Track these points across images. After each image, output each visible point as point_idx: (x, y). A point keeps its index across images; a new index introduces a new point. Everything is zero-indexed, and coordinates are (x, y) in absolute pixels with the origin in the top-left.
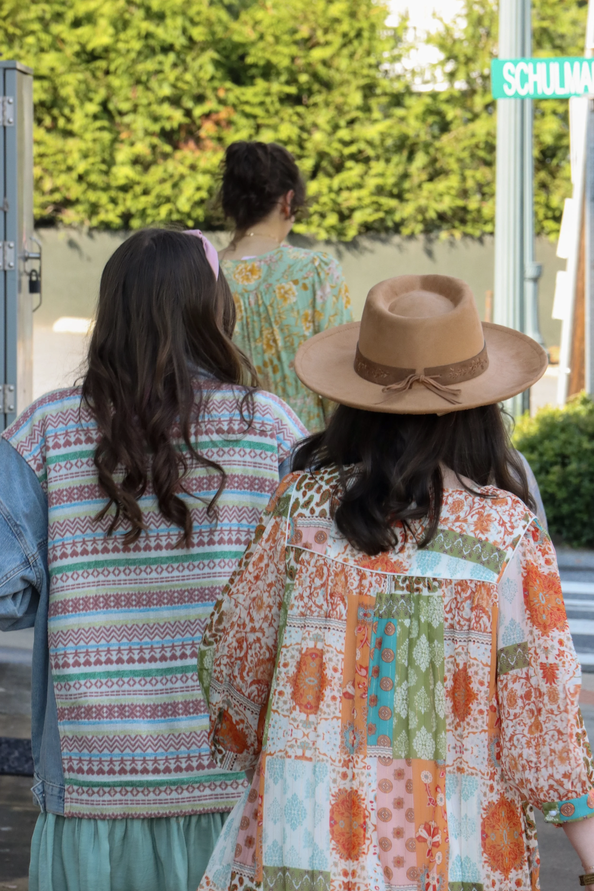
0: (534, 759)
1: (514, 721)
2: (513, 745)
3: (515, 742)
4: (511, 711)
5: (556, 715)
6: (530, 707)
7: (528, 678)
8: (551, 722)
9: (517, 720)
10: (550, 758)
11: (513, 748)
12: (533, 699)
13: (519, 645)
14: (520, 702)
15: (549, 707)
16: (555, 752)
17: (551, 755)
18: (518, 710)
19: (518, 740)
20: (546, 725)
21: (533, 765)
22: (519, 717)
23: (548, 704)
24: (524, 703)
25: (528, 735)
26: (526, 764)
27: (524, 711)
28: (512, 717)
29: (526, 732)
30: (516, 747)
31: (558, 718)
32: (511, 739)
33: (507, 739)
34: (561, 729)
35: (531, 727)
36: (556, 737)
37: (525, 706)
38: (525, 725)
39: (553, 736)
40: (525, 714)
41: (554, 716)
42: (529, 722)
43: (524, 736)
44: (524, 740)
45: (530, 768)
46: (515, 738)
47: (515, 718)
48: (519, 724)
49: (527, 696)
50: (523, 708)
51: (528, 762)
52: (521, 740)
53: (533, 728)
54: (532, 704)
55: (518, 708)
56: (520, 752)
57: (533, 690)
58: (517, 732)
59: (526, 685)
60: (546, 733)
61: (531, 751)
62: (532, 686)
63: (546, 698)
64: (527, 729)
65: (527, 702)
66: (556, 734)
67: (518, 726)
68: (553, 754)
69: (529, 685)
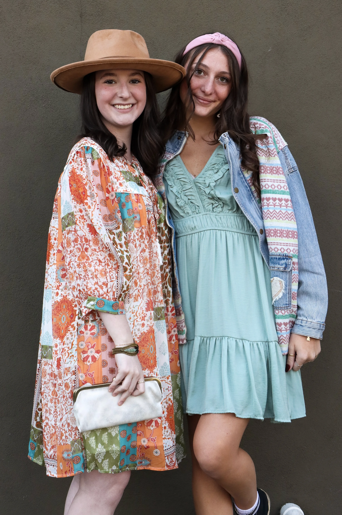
0: (83, 274)
1: (70, 254)
2: (70, 267)
3: (71, 266)
4: (68, 249)
5: (98, 252)
6: (78, 246)
7: (75, 231)
8: (95, 256)
9: (72, 253)
10: (95, 273)
11: (70, 268)
12: (79, 242)
13: (69, 214)
14: (72, 244)
15: (93, 247)
16: (98, 270)
17: (95, 272)
18: (72, 249)
19: (73, 264)
20: (92, 257)
21: (82, 277)
22: (72, 252)
23: (93, 246)
24: (74, 244)
25: (78, 262)
26: (78, 276)
27: (75, 249)
28: (69, 253)
29: (76, 260)
30: (72, 268)
31: (99, 253)
32: (69, 264)
33: (67, 264)
34: (101, 259)
35: (79, 257)
36: (98, 263)
37: (75, 246)
38: (76, 256)
39: (96, 263)
40: (75, 250)
41: (96, 253)
42: (78, 254)
43: (76, 262)
44: (76, 264)
45: (80, 278)
46: (71, 263)
47: (70, 253)
48: (73, 256)
49: (76, 241)
50: (74, 247)
51: (79, 275)
52: (74, 264)
53: (81, 258)
54: (79, 245)
55: (72, 247)
56: (75, 270)
57: (79, 237)
58: (72, 260)
59: (74, 235)
60: (92, 262)
61: (81, 269)
62: (78, 235)
63: (91, 243)
64: (77, 258)
65: (76, 244)
66: (98, 262)
67: (72, 257)
68: (96, 271)
69: (76, 235)
